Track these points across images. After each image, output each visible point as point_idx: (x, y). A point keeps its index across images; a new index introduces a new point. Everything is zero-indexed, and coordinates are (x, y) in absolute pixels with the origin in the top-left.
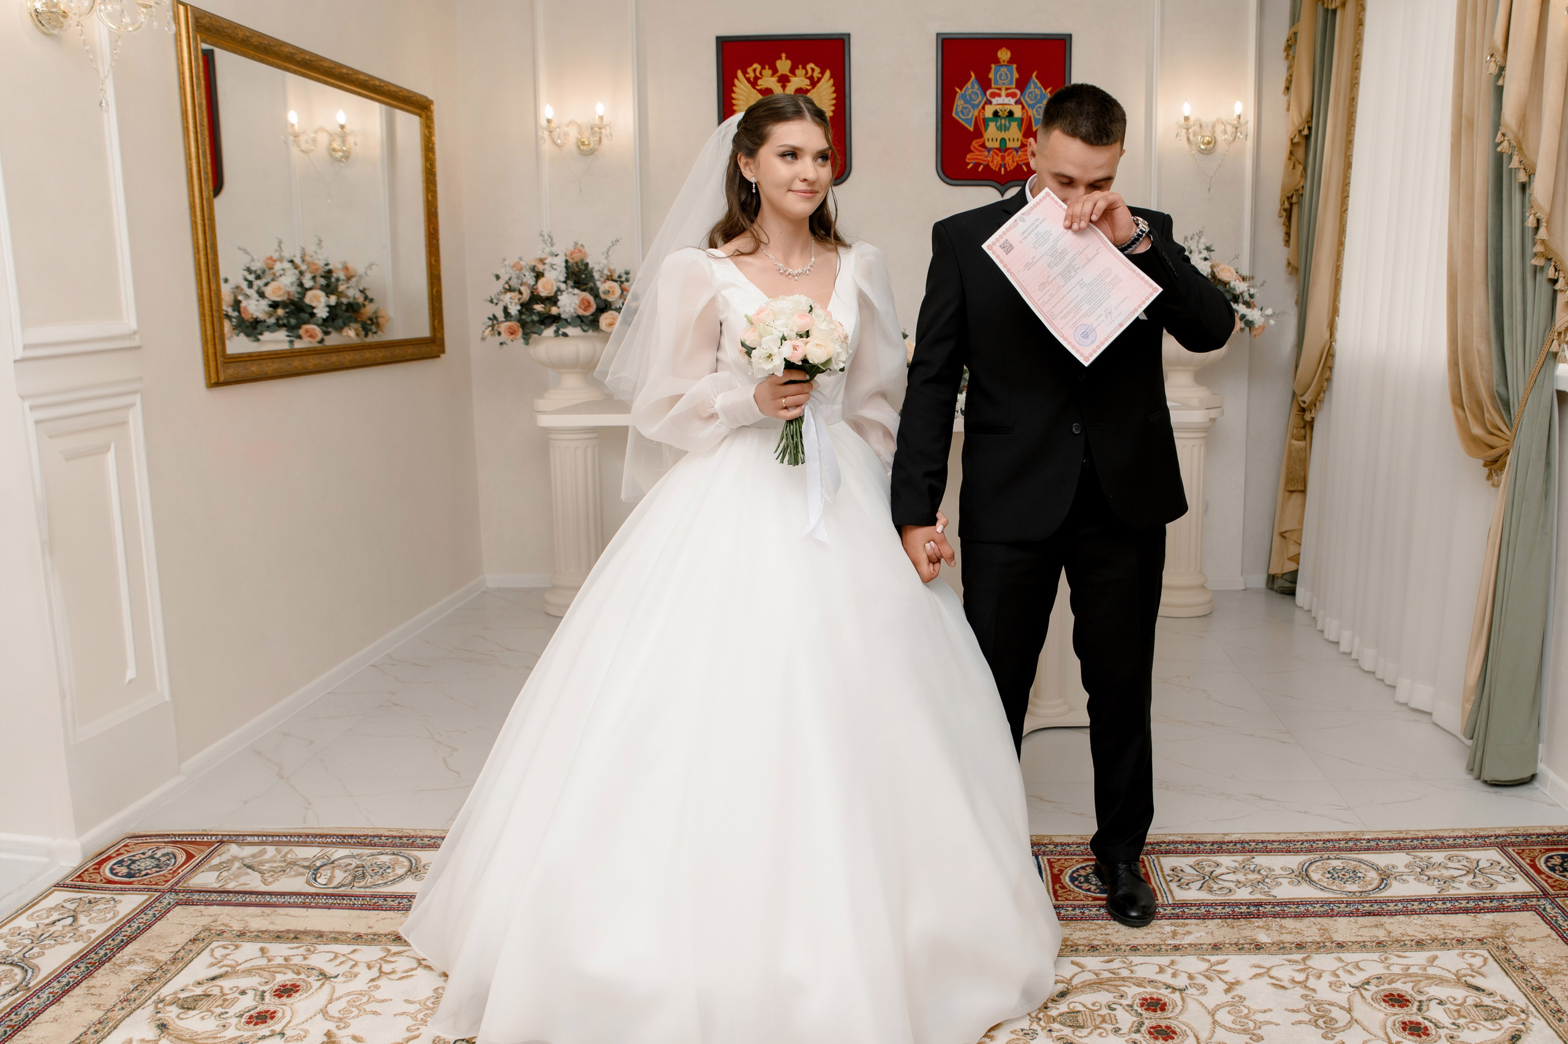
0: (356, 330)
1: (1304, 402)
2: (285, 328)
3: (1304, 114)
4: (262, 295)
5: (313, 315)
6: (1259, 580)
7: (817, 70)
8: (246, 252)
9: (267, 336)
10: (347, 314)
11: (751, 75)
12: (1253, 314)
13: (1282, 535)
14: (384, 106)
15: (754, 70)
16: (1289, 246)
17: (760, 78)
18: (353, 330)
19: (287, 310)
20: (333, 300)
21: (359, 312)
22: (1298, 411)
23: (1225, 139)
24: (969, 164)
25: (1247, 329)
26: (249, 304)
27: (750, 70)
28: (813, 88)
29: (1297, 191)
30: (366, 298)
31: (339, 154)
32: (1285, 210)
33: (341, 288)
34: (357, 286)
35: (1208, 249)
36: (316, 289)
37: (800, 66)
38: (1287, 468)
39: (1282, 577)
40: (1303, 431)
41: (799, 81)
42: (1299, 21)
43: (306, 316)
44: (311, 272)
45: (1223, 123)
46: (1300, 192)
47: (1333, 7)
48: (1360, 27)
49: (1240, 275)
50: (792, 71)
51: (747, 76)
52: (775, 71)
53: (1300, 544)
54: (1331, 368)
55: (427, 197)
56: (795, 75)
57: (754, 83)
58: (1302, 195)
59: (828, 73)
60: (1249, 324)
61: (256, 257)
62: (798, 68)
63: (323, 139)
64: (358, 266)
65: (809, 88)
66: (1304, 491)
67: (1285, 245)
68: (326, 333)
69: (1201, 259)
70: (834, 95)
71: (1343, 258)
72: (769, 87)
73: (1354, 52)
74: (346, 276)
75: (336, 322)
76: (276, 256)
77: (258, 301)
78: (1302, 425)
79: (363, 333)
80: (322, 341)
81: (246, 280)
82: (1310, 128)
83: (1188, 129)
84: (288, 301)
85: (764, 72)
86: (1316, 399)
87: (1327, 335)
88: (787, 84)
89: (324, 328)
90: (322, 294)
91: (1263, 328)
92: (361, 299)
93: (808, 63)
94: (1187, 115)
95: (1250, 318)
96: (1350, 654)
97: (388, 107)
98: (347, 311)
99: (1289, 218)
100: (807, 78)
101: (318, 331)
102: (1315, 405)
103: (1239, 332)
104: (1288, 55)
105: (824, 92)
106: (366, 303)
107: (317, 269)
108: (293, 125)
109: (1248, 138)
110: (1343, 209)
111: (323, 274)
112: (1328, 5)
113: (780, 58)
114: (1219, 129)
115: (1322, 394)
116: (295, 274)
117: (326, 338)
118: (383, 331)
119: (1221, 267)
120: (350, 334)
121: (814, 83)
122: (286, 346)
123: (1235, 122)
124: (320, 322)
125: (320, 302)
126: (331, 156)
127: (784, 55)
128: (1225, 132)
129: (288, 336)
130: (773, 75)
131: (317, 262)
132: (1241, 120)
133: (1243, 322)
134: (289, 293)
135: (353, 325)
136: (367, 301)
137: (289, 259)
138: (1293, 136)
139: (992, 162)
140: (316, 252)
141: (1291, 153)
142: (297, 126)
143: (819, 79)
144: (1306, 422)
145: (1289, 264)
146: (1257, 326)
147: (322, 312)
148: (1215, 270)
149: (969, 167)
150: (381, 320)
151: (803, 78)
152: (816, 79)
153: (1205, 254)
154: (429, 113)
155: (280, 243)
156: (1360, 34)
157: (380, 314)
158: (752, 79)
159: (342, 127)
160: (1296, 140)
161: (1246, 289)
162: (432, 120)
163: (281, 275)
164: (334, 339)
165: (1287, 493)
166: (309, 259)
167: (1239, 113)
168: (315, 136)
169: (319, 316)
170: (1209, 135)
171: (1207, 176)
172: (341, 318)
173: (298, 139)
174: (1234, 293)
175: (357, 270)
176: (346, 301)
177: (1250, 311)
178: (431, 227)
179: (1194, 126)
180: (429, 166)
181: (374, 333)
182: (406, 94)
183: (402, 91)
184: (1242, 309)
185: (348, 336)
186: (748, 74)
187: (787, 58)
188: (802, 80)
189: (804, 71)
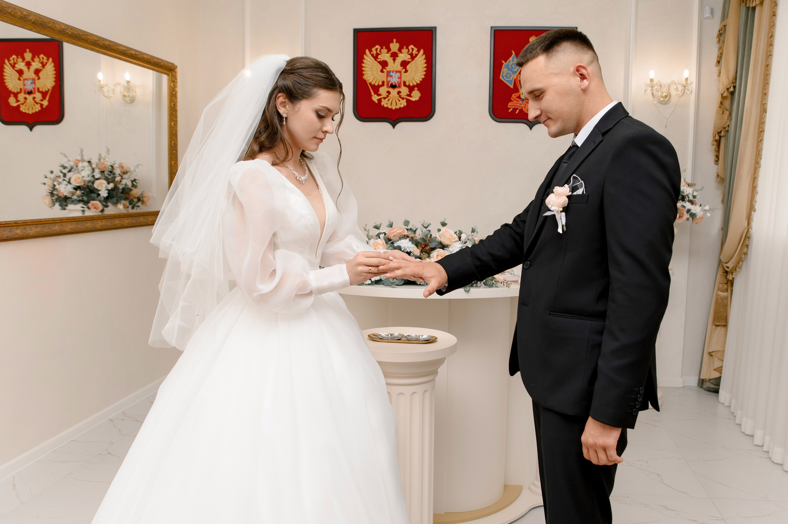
0: (124, 205)
1: (728, 267)
2: (83, 202)
3: (731, 77)
4: (69, 182)
5: (99, 195)
6: (693, 381)
7: (415, 49)
8: (65, 156)
9: (71, 207)
10: (121, 195)
11: (374, 52)
12: (695, 209)
13: (710, 354)
14: (155, 72)
15: (376, 49)
16: (718, 165)
17: (380, 54)
18: (122, 205)
19: (83, 192)
20: (111, 186)
21: (129, 194)
22: (723, 273)
23: (677, 94)
24: (510, 109)
25: (691, 219)
26: (61, 187)
27: (374, 49)
28: (412, 60)
29: (724, 128)
30: (133, 186)
31: (128, 99)
32: (716, 141)
33: (118, 179)
34: (129, 178)
36: (102, 179)
37: (405, 47)
38: (715, 310)
39: (709, 381)
40: (726, 286)
41: (404, 56)
42: (727, 18)
43: (94, 195)
44: (99, 169)
45: (675, 84)
46: (727, 129)
47: (754, 5)
48: (774, 17)
49: (686, 183)
50: (400, 50)
51: (372, 53)
52: (389, 50)
53: (723, 361)
54: (747, 246)
55: (170, 125)
56: (401, 52)
57: (376, 57)
58: (728, 131)
59: (422, 51)
60: (693, 216)
61: (71, 159)
62: (404, 48)
63: (119, 90)
64: (129, 165)
65: (410, 60)
66: (725, 326)
67: (715, 164)
68: (107, 206)
70: (426, 65)
71: (758, 173)
72: (385, 60)
73: (769, 34)
74: (121, 172)
75: (113, 199)
76: (79, 158)
77: (67, 185)
78: (726, 282)
79: (130, 207)
80: (102, 211)
81: (61, 172)
82: (734, 87)
83: (652, 87)
84: (85, 186)
85: (382, 50)
86: (737, 266)
87: (746, 224)
88: (396, 58)
89: (105, 204)
90: (104, 182)
91: (702, 218)
92: (130, 185)
93: (410, 45)
94: (652, 78)
95: (693, 211)
96: (762, 446)
97: (158, 73)
98: (122, 193)
99: (719, 146)
100: (409, 54)
101: (101, 206)
102: (736, 270)
103: (686, 221)
104: (719, 40)
105: (420, 63)
106: (133, 188)
107: (105, 167)
108: (100, 81)
109: (692, 93)
110: (759, 140)
111: (110, 170)
112: (749, 4)
113: (393, 42)
114: (673, 88)
115: (741, 263)
116: (91, 170)
117: (105, 209)
118: (146, 205)
120: (121, 208)
121: (413, 57)
122: (79, 214)
123: (684, 83)
124: (103, 199)
125: (102, 187)
126: (124, 100)
127: (395, 40)
128: (677, 89)
129: (82, 207)
130: (388, 52)
131: (106, 163)
132: (688, 81)
133: (689, 214)
134: (85, 181)
135: (123, 202)
137: (88, 160)
138: (722, 92)
139: (525, 107)
140: (105, 157)
141: (721, 103)
142: (102, 82)
143: (416, 55)
144: (728, 280)
145: (718, 176)
146: (698, 217)
147: (104, 194)
149: (510, 111)
150: (145, 199)
151: (406, 54)
152: (414, 55)
154: (174, 73)
155: (82, 151)
156: (773, 21)
157: (144, 195)
158: (375, 55)
159: (128, 82)
160: (724, 95)
161: (691, 192)
162: (176, 77)
163: (82, 170)
164: (111, 210)
165: (714, 327)
166: (102, 160)
167: (686, 77)
168: (113, 87)
169: (102, 195)
170: (666, 91)
171: (665, 118)
172: (116, 197)
173: (103, 89)
174: (683, 194)
175: (130, 168)
176: (121, 187)
177: (693, 206)
178: (173, 142)
179: (656, 85)
180: (173, 106)
181: (138, 206)
182: (156, 60)
183: (153, 59)
184: (688, 205)
185: (119, 209)
186: (373, 51)
187: (396, 42)
188: (406, 56)
189: (407, 50)
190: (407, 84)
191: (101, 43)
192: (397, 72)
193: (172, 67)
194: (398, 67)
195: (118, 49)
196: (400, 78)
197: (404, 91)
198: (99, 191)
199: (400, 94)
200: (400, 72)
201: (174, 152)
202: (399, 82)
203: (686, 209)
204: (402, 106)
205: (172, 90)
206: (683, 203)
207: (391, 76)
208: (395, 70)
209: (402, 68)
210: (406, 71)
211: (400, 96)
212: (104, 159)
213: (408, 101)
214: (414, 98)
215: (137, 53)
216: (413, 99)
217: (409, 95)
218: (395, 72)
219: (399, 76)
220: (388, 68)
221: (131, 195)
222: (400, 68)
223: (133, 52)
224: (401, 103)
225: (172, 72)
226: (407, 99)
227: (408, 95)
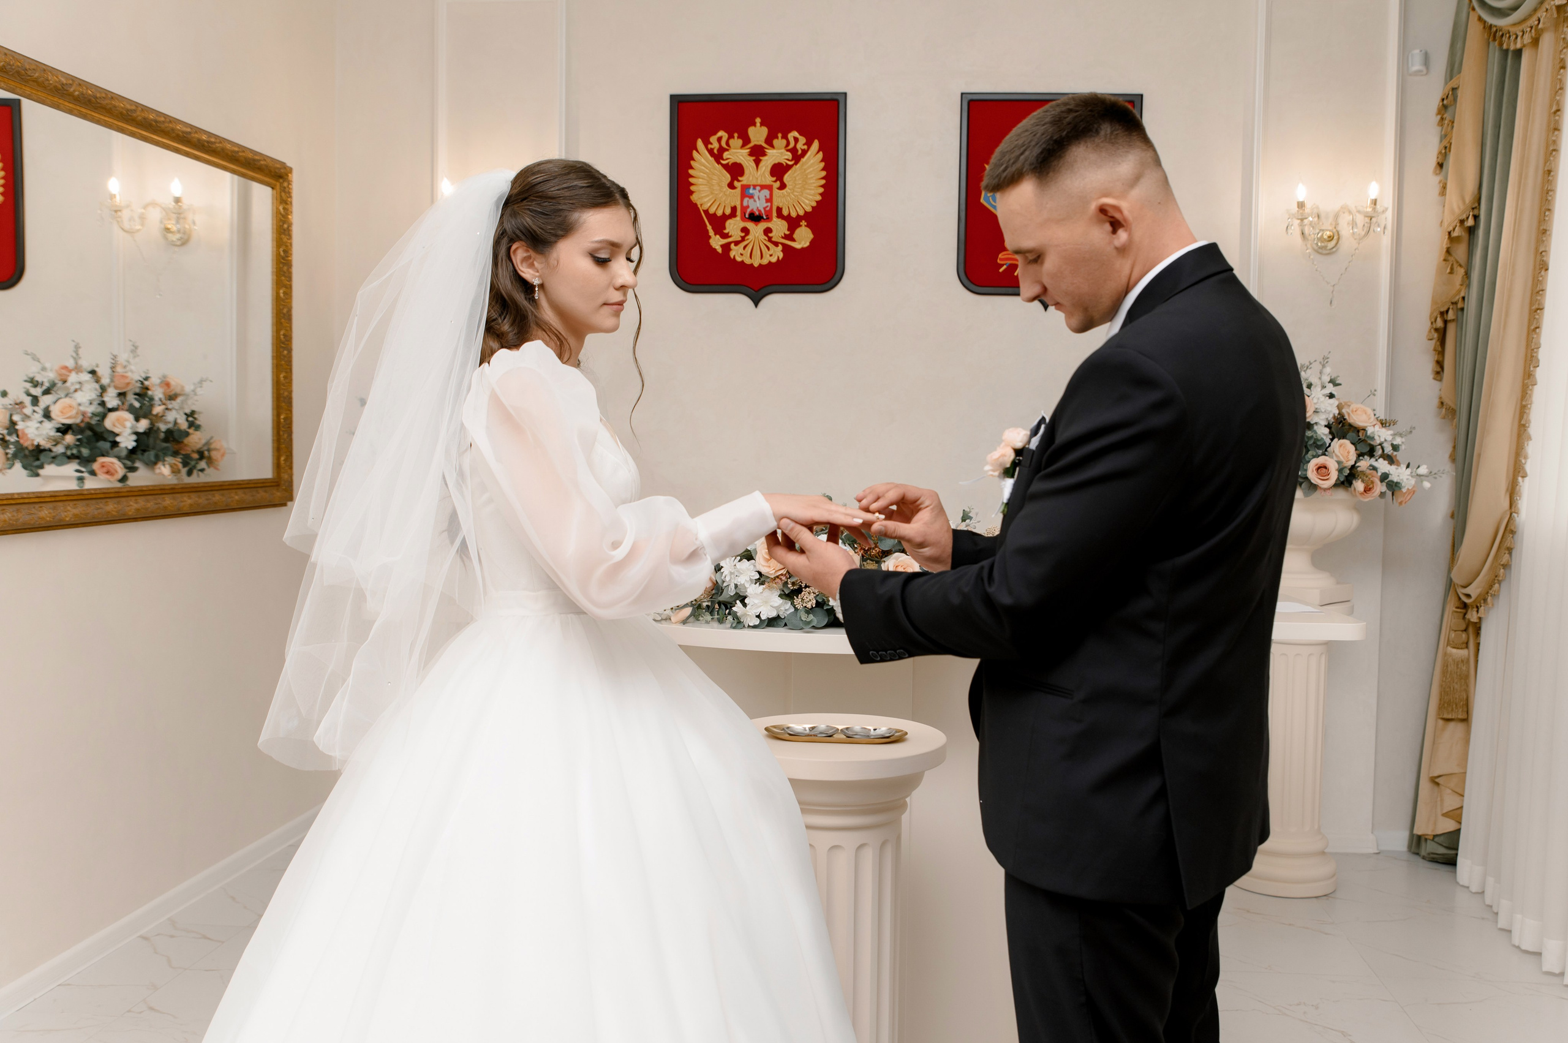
0: (171, 466)
1: (1468, 596)
2: (77, 461)
3: (1469, 197)
4: (47, 415)
5: (115, 444)
6: (1399, 841)
7: (802, 140)
8: (36, 359)
9: (50, 470)
10: (165, 445)
12: (1398, 473)
13: (1434, 781)
14: (236, 177)
15: (719, 139)
16: (1441, 380)
17: (727, 150)
18: (168, 466)
19: (79, 437)
20: (143, 425)
21: (182, 442)
22: (1457, 608)
23: (1354, 234)
24: (1002, 265)
25: (1389, 493)
26: (28, 427)
27: (713, 139)
28: (796, 164)
29: (1455, 303)
30: (192, 425)
31: (174, 238)
32: (1436, 330)
33: (158, 409)
34: (181, 408)
35: (1334, 382)
36: (123, 409)
37: (780, 135)
38: (1441, 686)
39: (1433, 840)
40: (1464, 635)
41: (777, 154)
42: (1460, 72)
43: (104, 445)
44: (116, 388)
45: (1350, 212)
46: (1460, 305)
47: (1519, 46)
48: (1562, 71)
49: (1378, 419)
50: (769, 141)
51: (710, 146)
52: (746, 140)
53: (1463, 796)
54: (1510, 550)
55: (278, 294)
56: (772, 146)
57: (718, 157)
58: (1462, 309)
59: (816, 145)
60: (1394, 487)
61: (48, 365)
62: (777, 138)
63: (155, 216)
64: (182, 380)
65: (790, 163)
66: (1466, 720)
67: (1435, 379)
68: (133, 469)
69: (1324, 395)
70: (824, 173)
71: (1531, 396)
72: (738, 161)
73: (1551, 106)
74: (164, 394)
75: (146, 454)
76: (70, 363)
77: (41, 422)
78: (1463, 627)
79: (184, 471)
80: (124, 479)
81: (29, 394)
82: (1476, 217)
83: (1302, 220)
84: (83, 425)
85: (731, 142)
86: (1488, 593)
87: (1506, 504)
88: (761, 158)
89: (129, 463)
90: (130, 417)
91: (1412, 492)
92: (183, 424)
93: (790, 131)
94: (1301, 200)
95: (1394, 478)
97: (242, 179)
98: (166, 440)
99: (1442, 341)
100: (788, 151)
101: (120, 469)
102: (1485, 600)
103: (1379, 498)
104: (1442, 119)
105: (811, 169)
106: (191, 431)
107: (128, 384)
108: (112, 197)
109: (1386, 231)
110: (1532, 328)
111: (138, 391)
112: (1509, 45)
113: (754, 124)
114: (1344, 220)
115: (1497, 585)
116: (96, 390)
117: (130, 475)
118: (217, 469)
119: (1354, 406)
120: (165, 472)
121: (797, 157)
122: (73, 486)
123: (1369, 210)
124: (124, 453)
125: (124, 426)
126: (166, 238)
127: (758, 120)
128: (1354, 224)
129: (78, 471)
130: (743, 146)
131: (129, 374)
132: (1378, 206)
133: (1384, 484)
134: (84, 414)
135: (170, 459)
136: (193, 428)
137: (90, 369)
138: (1451, 228)
140: (128, 362)
141: (1448, 251)
142: (118, 198)
143: (804, 152)
144: (1469, 623)
145: (1442, 403)
146: (1404, 490)
147: (127, 441)
148: (1344, 411)
149: (1001, 270)
150: (214, 454)
151: (783, 151)
152: (800, 152)
153: (1330, 388)
154: (285, 184)
155: (77, 348)
156: (1560, 80)
157: (212, 446)
158: (715, 151)
159: (177, 200)
160: (1455, 234)
161: (1389, 438)
162: (289, 193)
163: (76, 391)
164: (142, 477)
165: (1441, 722)
166: (119, 369)
167: (1374, 198)
168: (143, 211)
169: (122, 445)
170: (1330, 228)
171: (1328, 283)
172: (153, 448)
173: (119, 213)
174: (1372, 443)
175: (183, 387)
176: (163, 427)
177: (1393, 467)
178: (282, 333)
179: (1311, 214)
180: (282, 253)
181: (202, 470)
182: (250, 155)
183: (244, 152)
184: (1383, 466)
185: (161, 474)
186: (711, 144)
187: (762, 124)
188: (781, 153)
189: (784, 142)
190: (785, 213)
191: (139, 115)
192: (763, 187)
193: (282, 171)
194: (765, 177)
195: (173, 130)
196: (770, 200)
197: (779, 228)
198: (118, 435)
199: (770, 235)
200: (769, 188)
201: (285, 352)
202: (768, 209)
203: (1379, 474)
204: (774, 260)
205: (281, 220)
206: (1372, 461)
207: (751, 197)
208: (759, 183)
209: (774, 179)
210: (783, 186)
211: (770, 239)
212: (125, 367)
213: (786, 249)
214: (800, 244)
215: (213, 140)
216: (797, 245)
217: (790, 237)
218: (758, 188)
219: (768, 197)
220: (745, 180)
221: (186, 445)
222: (769, 180)
223: (204, 137)
224: (771, 252)
225: (281, 180)
226: (783, 244)
227: (786, 237)
